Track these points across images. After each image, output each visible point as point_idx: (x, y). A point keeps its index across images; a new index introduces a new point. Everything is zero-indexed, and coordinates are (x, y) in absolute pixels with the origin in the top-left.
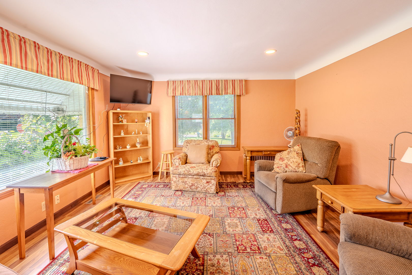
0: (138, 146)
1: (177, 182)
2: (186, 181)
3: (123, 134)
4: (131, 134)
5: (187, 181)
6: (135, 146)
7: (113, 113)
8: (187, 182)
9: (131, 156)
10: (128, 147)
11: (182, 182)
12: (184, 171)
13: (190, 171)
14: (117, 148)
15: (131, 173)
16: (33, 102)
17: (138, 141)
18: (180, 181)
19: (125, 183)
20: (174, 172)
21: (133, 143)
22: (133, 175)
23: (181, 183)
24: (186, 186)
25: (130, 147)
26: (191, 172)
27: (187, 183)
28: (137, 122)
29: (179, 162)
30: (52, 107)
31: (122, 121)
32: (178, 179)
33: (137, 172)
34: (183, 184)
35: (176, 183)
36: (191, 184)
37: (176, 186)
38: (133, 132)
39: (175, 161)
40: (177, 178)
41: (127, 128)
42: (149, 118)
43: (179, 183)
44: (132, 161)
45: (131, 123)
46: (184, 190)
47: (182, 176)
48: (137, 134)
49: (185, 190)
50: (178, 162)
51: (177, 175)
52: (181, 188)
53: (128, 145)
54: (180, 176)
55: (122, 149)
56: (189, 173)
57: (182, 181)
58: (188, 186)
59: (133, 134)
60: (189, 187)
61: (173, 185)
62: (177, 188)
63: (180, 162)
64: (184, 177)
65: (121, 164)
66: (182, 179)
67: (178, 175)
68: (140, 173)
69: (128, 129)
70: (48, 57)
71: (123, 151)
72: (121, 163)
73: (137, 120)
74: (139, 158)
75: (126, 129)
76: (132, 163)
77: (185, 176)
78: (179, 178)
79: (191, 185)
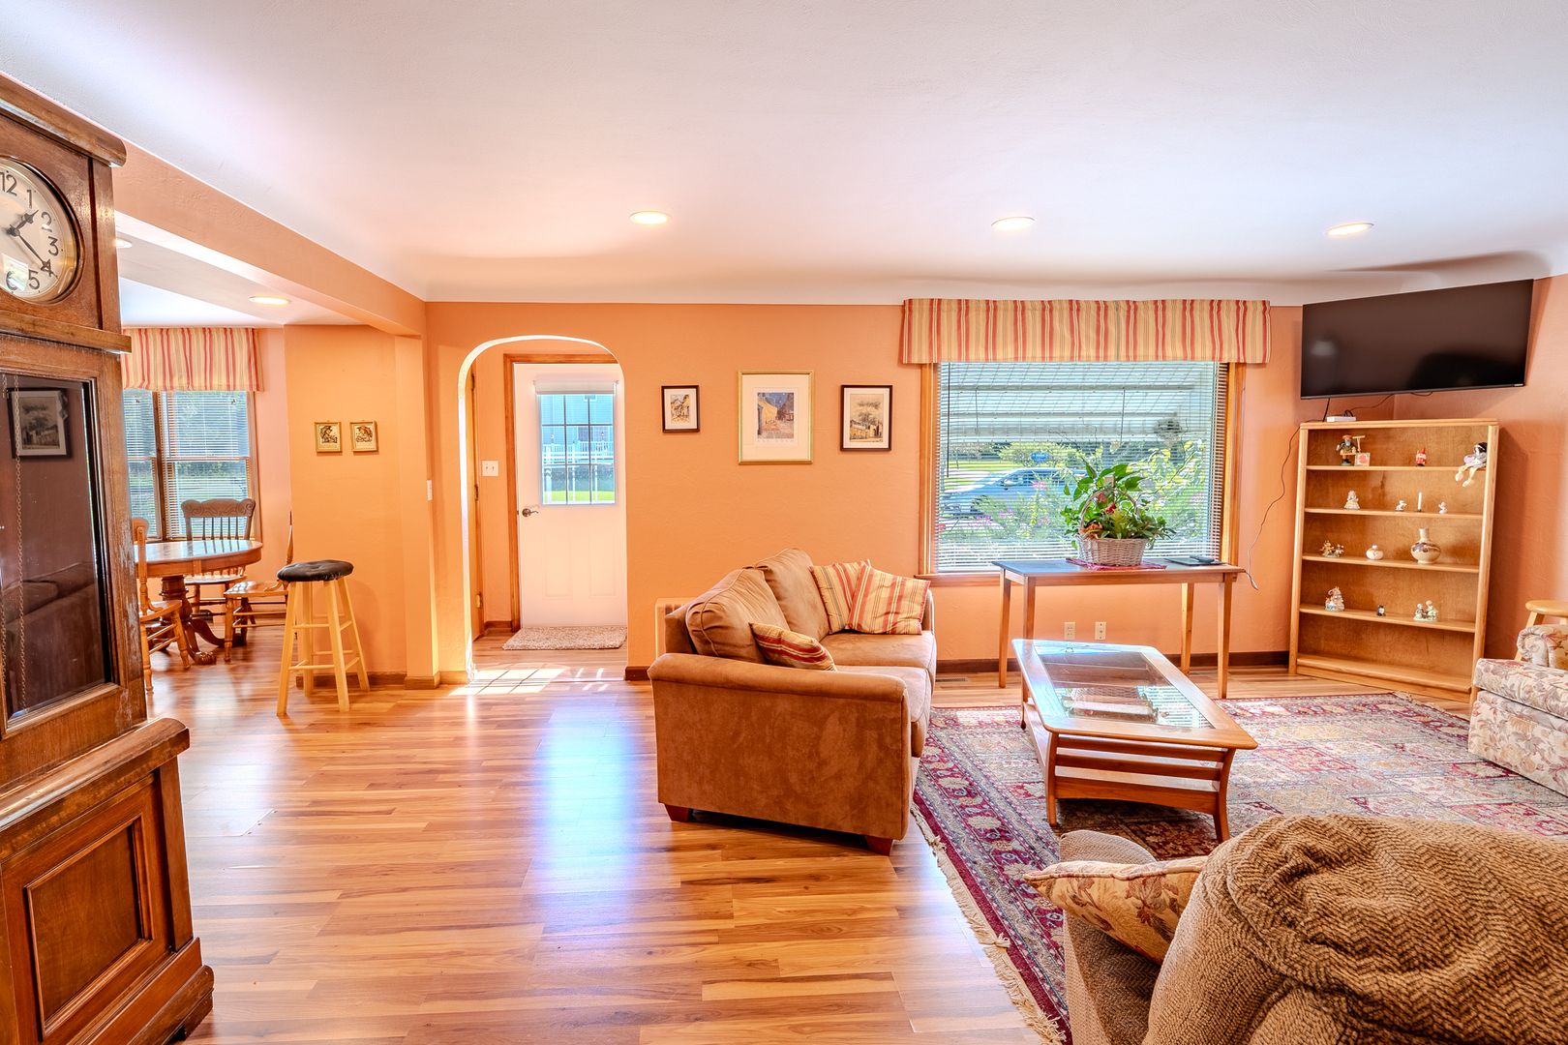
0: (1421, 559)
1: (1497, 730)
2: (1540, 736)
3: (1356, 506)
4: (1392, 507)
5: (1543, 739)
6: (1405, 555)
7: (1310, 431)
8: (1539, 741)
9: (1392, 591)
10: (1372, 556)
11: (1516, 734)
12: (1527, 689)
13: (1556, 697)
14: (1323, 552)
15: (1382, 656)
16: (1105, 414)
17: (1423, 539)
18: (1510, 728)
19: (1337, 677)
20: (1486, 682)
21: (1399, 543)
22: (1392, 664)
23: (1513, 738)
24: (1532, 757)
25: (1380, 554)
26: (1561, 704)
27: (1541, 746)
28: (1421, 465)
29: (1547, 652)
30: (1151, 421)
31: (1350, 460)
32: (1500, 718)
33: (1414, 659)
34: (1522, 744)
35: (1490, 729)
36: (1562, 758)
37: (1488, 741)
38: (1401, 502)
39: (1527, 641)
40: (1498, 713)
41: (1383, 485)
42: (1484, 448)
43: (1502, 733)
44: (1382, 611)
45: (1403, 465)
46: (1521, 772)
47: (1518, 708)
48: (1420, 511)
49: (1528, 775)
50: (1542, 651)
51: (1500, 700)
52: (1512, 760)
53: (1374, 547)
54: (1510, 705)
55: (1341, 556)
56: (1553, 703)
57: (1520, 732)
58: (1544, 763)
59: (1399, 507)
60: (1547, 768)
61: (1475, 732)
62: (1491, 751)
63: (1550, 655)
64: (1530, 718)
65: (1334, 607)
66: (1518, 722)
67: (1503, 700)
68: (1432, 670)
69: (1388, 488)
70: (1098, 321)
71: (1351, 565)
72: (1332, 604)
73: (1424, 456)
74: (1420, 606)
75: (1374, 489)
76: (1381, 615)
77: (1535, 713)
78: (1506, 713)
79: (1561, 763)
